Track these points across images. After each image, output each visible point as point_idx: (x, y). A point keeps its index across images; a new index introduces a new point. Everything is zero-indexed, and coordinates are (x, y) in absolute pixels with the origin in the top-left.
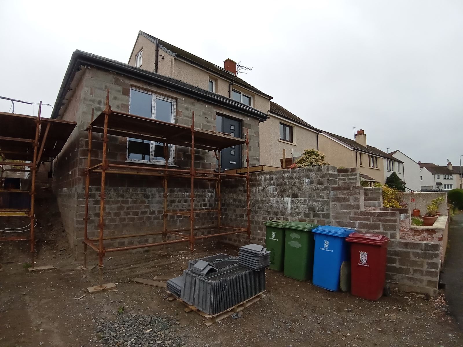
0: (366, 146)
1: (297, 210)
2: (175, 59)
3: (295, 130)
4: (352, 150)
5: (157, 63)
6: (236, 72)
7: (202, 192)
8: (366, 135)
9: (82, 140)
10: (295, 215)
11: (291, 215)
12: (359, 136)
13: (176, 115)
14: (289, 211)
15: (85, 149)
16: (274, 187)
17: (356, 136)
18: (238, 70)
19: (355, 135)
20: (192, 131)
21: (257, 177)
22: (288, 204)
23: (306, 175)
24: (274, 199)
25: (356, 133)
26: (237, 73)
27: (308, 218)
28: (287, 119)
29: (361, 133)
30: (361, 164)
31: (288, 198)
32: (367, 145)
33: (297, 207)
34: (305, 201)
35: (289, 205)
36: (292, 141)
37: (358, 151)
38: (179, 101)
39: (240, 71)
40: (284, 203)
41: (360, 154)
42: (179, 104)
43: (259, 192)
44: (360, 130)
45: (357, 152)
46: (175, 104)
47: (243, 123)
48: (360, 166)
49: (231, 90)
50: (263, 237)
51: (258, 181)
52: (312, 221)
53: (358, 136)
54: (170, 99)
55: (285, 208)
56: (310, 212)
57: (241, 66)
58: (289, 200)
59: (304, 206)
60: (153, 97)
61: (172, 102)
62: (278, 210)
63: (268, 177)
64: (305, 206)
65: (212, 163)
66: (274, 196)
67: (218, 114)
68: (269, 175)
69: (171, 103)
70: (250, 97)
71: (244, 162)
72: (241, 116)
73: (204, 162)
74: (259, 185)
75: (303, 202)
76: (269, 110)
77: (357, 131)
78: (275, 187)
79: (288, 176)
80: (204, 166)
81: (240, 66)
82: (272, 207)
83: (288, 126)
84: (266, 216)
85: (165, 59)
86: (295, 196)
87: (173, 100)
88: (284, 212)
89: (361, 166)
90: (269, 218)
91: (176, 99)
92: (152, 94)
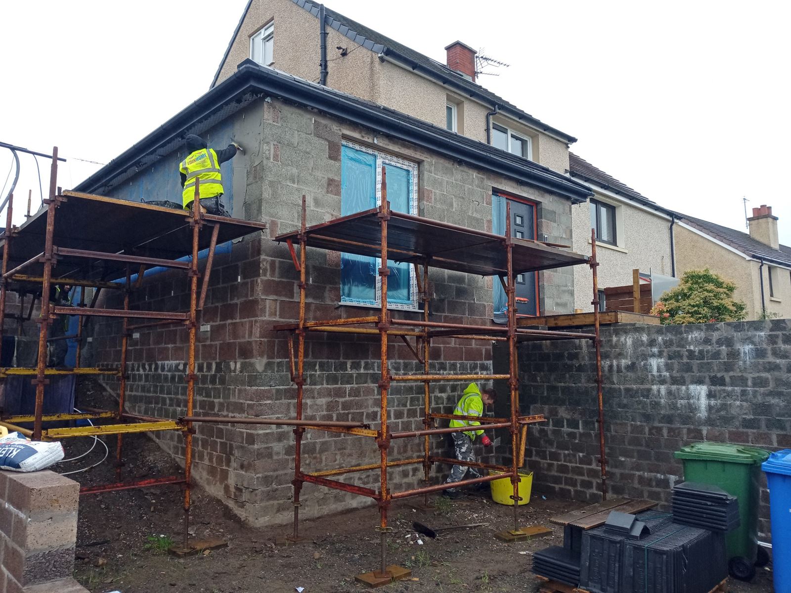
0: (777, 247)
1: (723, 413)
2: (382, 60)
3: (623, 215)
4: (751, 259)
5: (324, 65)
6: (474, 74)
7: (470, 368)
8: (775, 219)
9: (264, 260)
10: (718, 424)
11: (709, 422)
12: (760, 220)
13: (420, 199)
14: (703, 414)
15: (270, 278)
16: (659, 360)
17: (753, 222)
18: (478, 68)
19: (749, 219)
20: (507, 245)
21: (615, 339)
22: (698, 399)
23: (746, 337)
24: (663, 387)
25: (751, 215)
26: (477, 77)
27: (755, 431)
28: (605, 189)
29: (763, 214)
30: (772, 295)
31: (698, 387)
32: (780, 245)
33: (724, 407)
34: (744, 393)
35: (703, 402)
36: (614, 242)
37: (764, 262)
38: (426, 166)
39: (482, 70)
40: (689, 397)
41: (770, 268)
42: (426, 175)
43: (619, 370)
44: (761, 206)
45: (762, 265)
46: (416, 173)
47: (541, 209)
48: (771, 301)
49: (491, 126)
50: (634, 472)
51: (616, 346)
52: (763, 436)
53: (756, 221)
54: (406, 163)
55: (693, 409)
56: (757, 417)
57: (485, 59)
58: (702, 390)
59: (741, 404)
60: (377, 160)
61: (410, 169)
62: (673, 412)
63: (645, 338)
64: (744, 404)
65: (486, 304)
66: (662, 382)
67: (496, 192)
68: (645, 335)
69: (408, 171)
70: (525, 138)
71: (544, 298)
72: (537, 192)
73: (472, 302)
74: (620, 355)
75: (737, 394)
76: (568, 169)
77: (753, 209)
78: (663, 360)
79: (699, 338)
80: (472, 310)
81: (482, 57)
82: (656, 405)
83: (605, 205)
84: (642, 426)
85: (350, 56)
86: (716, 381)
87: (412, 164)
88: (690, 418)
89: (773, 299)
90: (650, 430)
91: (419, 163)
92: (376, 153)
